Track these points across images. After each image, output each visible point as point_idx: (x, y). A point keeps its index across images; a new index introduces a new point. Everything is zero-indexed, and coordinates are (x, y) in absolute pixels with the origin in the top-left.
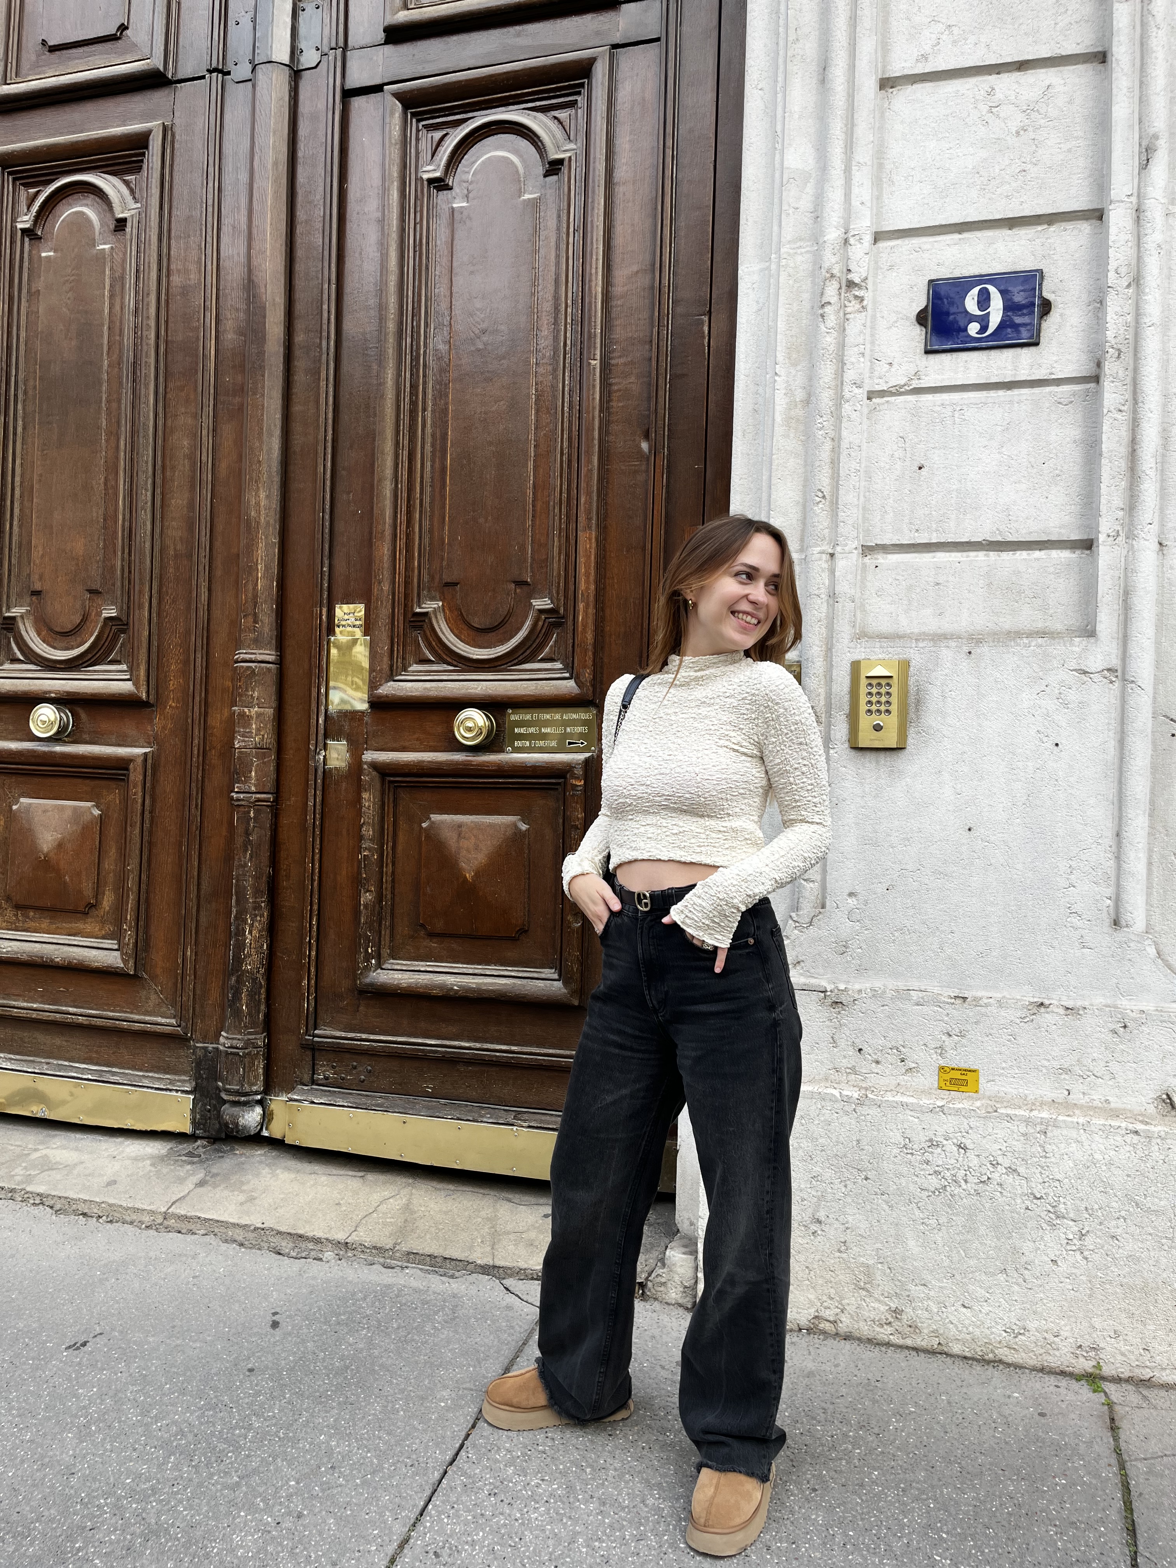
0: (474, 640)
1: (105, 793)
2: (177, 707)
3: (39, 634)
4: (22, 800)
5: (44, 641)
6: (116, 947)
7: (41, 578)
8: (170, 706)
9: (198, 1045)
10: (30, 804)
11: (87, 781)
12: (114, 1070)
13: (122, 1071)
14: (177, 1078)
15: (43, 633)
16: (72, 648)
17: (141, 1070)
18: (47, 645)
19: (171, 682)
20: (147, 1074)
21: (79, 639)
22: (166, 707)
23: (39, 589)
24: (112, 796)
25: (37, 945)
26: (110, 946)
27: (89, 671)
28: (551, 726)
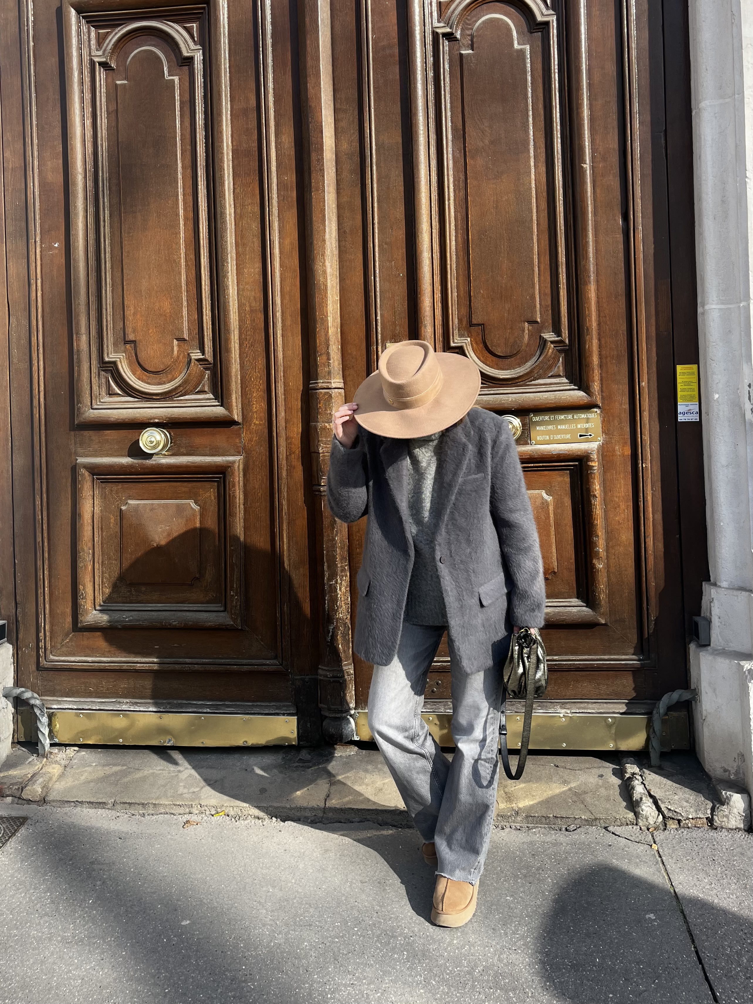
0: (497, 364)
1: (201, 492)
2: (260, 424)
3: (134, 374)
4: (130, 502)
5: (139, 379)
6: (222, 609)
7: (134, 331)
8: (255, 424)
9: (297, 677)
10: (138, 504)
11: (186, 484)
12: (226, 703)
13: (234, 703)
14: (281, 704)
15: (138, 373)
16: (164, 383)
17: (249, 701)
18: (142, 381)
19: (254, 406)
20: (255, 704)
21: (170, 376)
22: (250, 425)
23: (134, 339)
24: (208, 494)
25: (153, 613)
26: (216, 609)
27: (181, 400)
28: (565, 424)
